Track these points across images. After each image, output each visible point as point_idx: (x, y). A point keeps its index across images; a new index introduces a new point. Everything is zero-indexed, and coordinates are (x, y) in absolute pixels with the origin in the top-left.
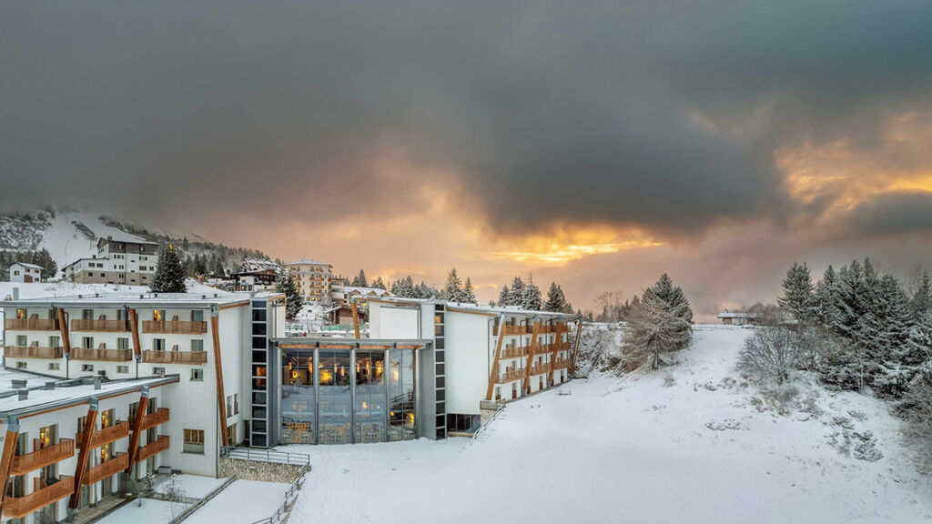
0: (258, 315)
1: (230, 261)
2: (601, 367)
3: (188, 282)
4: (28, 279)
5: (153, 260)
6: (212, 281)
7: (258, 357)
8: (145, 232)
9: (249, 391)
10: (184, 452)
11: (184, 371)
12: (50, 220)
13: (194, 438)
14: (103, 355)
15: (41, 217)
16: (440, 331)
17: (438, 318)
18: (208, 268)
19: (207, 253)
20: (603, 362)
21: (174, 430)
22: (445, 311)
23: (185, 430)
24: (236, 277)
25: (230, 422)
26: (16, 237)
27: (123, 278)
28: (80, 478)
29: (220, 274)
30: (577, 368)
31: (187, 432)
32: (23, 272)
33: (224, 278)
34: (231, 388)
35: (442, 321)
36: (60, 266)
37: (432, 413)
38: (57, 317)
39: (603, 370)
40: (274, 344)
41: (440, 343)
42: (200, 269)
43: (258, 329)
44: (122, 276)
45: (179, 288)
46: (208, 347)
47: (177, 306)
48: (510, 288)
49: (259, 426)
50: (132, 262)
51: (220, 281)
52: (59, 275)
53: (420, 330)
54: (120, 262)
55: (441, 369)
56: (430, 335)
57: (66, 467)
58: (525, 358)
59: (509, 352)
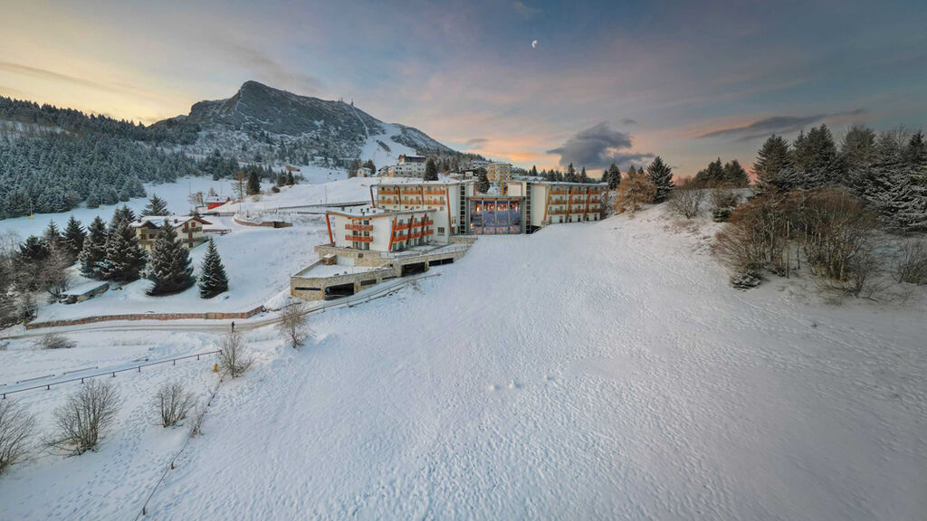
0: (463, 188)
1: (462, 162)
3: (439, 175)
4: (366, 176)
5: (424, 166)
6: (452, 174)
7: (462, 203)
9: (459, 215)
10: (438, 235)
11: (438, 208)
12: (365, 140)
13: (441, 230)
14: (412, 202)
15: (361, 139)
16: (528, 193)
17: (528, 188)
18: (450, 167)
19: (450, 158)
21: (435, 228)
22: (531, 185)
24: (464, 172)
25: (453, 226)
26: (348, 151)
27: (410, 175)
28: (409, 235)
29: (457, 171)
30: (607, 214)
31: (439, 228)
32: (363, 172)
33: (458, 173)
34: (453, 214)
35: (529, 190)
36: (377, 169)
37: (525, 224)
38: (397, 190)
40: (468, 199)
41: (529, 198)
42: (446, 169)
43: (463, 193)
44: (410, 173)
45: (436, 179)
46: (445, 199)
47: (435, 185)
49: (463, 227)
50: (414, 166)
51: (456, 175)
52: (377, 173)
53: (522, 193)
54: (409, 167)
55: (529, 208)
56: (525, 195)
57: (406, 232)
58: (568, 205)
59: (558, 202)
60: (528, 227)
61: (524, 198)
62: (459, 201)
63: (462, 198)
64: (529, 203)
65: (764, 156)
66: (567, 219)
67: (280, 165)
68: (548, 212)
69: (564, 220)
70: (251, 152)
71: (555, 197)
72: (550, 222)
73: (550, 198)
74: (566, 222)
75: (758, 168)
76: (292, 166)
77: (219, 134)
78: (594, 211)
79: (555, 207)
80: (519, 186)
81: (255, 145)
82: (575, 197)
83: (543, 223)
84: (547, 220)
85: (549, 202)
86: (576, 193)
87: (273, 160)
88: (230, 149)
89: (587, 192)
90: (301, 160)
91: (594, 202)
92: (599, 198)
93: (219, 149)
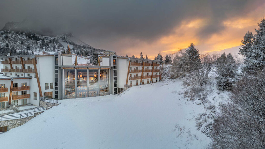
2: (168, 78)
7: (56, 72)
8: (74, 44)
10: (34, 99)
16: (115, 64)
17: (115, 60)
20: (169, 76)
22: (116, 58)
23: (34, 93)
25: (46, 91)
30: (162, 78)
35: (116, 61)
37: (113, 87)
39: (169, 79)
40: (60, 68)
41: (115, 67)
43: (56, 63)
48: (157, 57)
53: (110, 64)
55: (115, 75)
56: (112, 65)
58: (141, 73)
59: (135, 71)
60: (115, 89)
61: (112, 68)
62: (54, 70)
63: (56, 67)
64: (115, 71)
65: (244, 44)
66: (141, 82)
67: (40, 51)
68: (129, 78)
69: (139, 83)
70: (25, 45)
71: (133, 68)
72: (131, 85)
73: (130, 68)
74: (140, 84)
75: (242, 52)
76: (46, 52)
77: (11, 36)
78: (156, 76)
79: (133, 75)
80: (108, 59)
81: (29, 41)
82: (145, 68)
83: (126, 86)
84: (129, 84)
85: (129, 70)
86: (146, 65)
87: (36, 48)
88: (15, 43)
89: (152, 65)
90: (52, 48)
91: (156, 71)
92: (158, 69)
93: (9, 43)
